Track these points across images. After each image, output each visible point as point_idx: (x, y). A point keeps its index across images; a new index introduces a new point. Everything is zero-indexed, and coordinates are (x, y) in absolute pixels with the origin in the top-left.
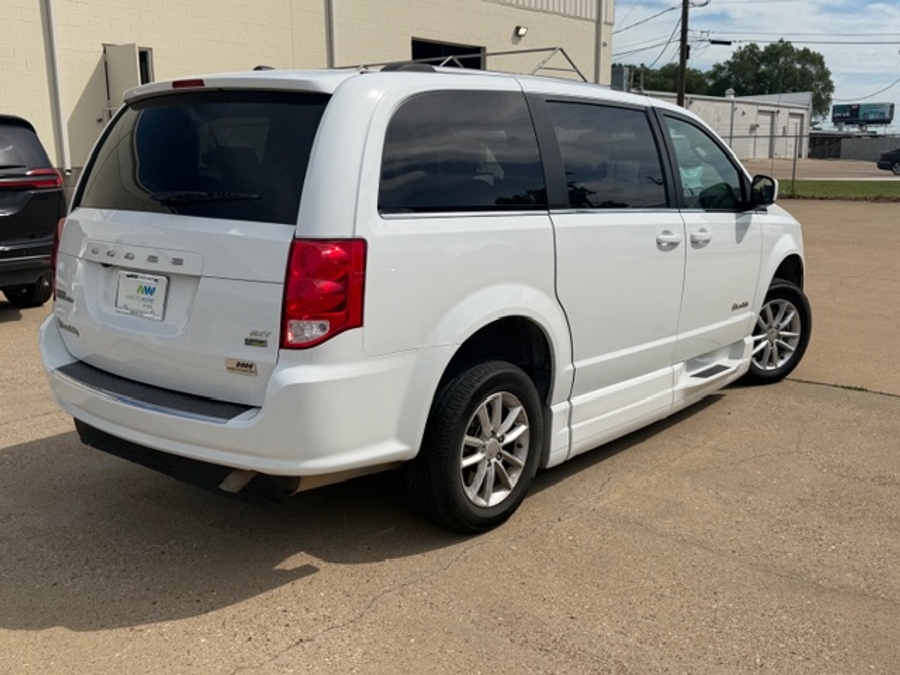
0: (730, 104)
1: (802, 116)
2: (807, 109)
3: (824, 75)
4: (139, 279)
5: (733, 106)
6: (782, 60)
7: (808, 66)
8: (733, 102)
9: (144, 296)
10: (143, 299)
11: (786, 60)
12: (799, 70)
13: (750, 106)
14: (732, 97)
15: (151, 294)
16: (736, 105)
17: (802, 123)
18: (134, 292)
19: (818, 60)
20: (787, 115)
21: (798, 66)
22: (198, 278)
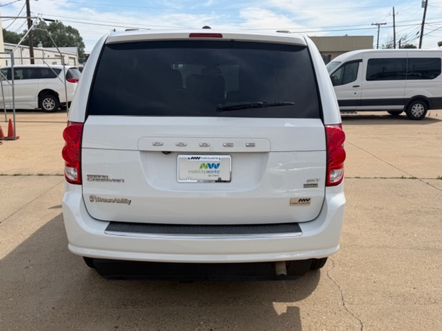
0: (42, 51)
1: (74, 58)
2: (76, 55)
3: (80, 39)
4: (200, 159)
5: (43, 52)
6: (59, 31)
7: (72, 35)
8: (43, 50)
9: (208, 169)
10: (208, 172)
11: (61, 30)
12: (68, 36)
13: (51, 53)
14: (42, 48)
15: (216, 168)
16: (45, 52)
17: (75, 62)
18: (198, 168)
19: (76, 32)
20: (68, 58)
21: (67, 34)
22: (266, 153)
